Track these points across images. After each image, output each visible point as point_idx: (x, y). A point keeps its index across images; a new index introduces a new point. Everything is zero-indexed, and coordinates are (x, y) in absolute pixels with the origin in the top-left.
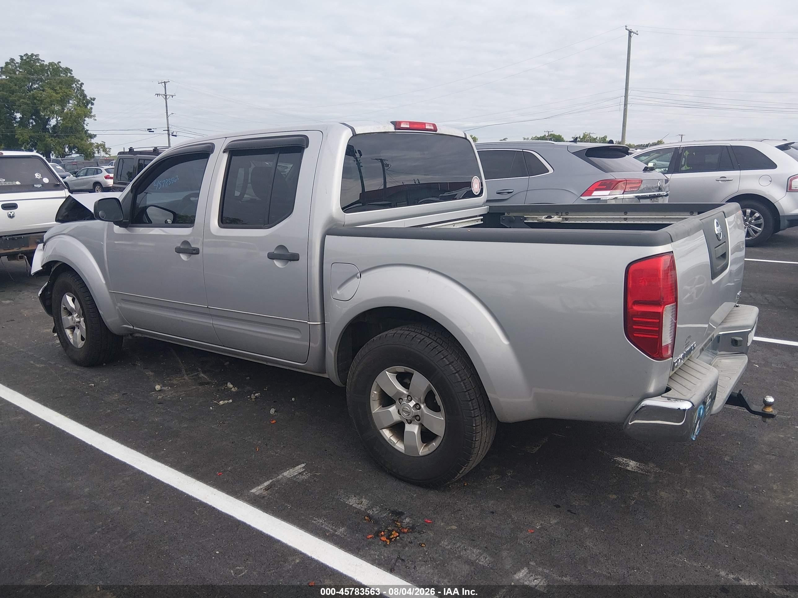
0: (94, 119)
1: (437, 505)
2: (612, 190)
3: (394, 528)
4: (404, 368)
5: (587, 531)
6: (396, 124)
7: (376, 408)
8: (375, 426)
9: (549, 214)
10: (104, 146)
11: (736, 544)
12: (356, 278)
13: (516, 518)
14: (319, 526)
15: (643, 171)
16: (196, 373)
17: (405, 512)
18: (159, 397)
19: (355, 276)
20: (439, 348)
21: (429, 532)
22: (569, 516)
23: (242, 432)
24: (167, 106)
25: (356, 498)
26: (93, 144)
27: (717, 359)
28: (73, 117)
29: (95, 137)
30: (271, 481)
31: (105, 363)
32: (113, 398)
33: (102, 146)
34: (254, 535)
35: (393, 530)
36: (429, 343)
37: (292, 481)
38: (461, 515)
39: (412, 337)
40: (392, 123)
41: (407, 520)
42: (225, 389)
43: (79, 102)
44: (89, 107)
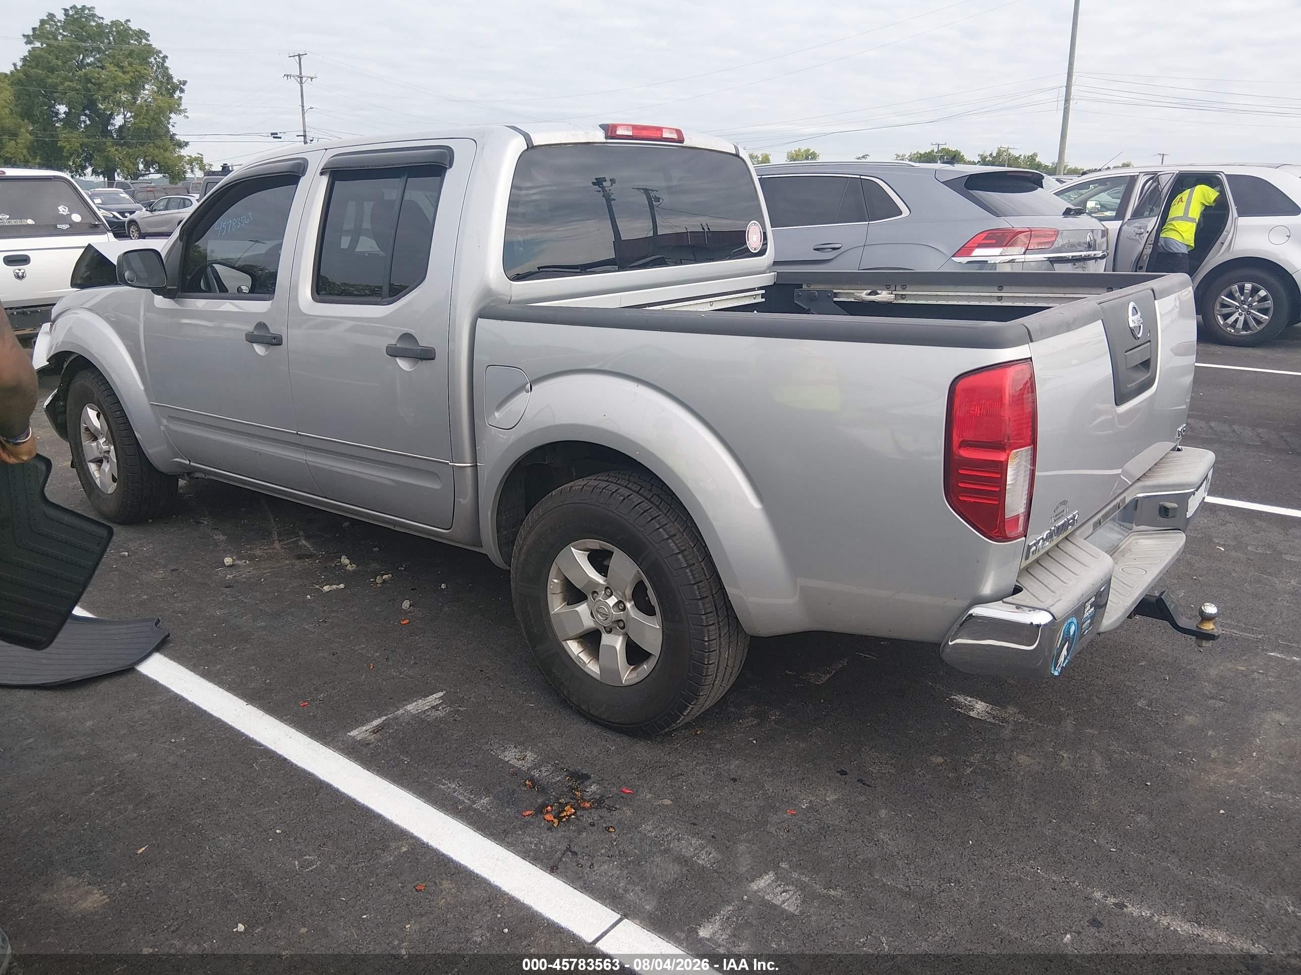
0: (185, 116)
1: (646, 766)
2: (1005, 246)
3: (570, 800)
4: (599, 543)
5: (884, 816)
6: (610, 130)
7: (557, 606)
8: (555, 636)
9: (874, 288)
10: (201, 161)
11: (1129, 848)
12: (525, 393)
13: (771, 790)
14: (449, 794)
15: (1063, 214)
16: (294, 539)
17: (592, 775)
18: (228, 576)
19: (522, 388)
20: (654, 512)
21: (625, 809)
22: (859, 789)
23: (352, 637)
24: (302, 96)
25: (517, 750)
26: (183, 157)
27: (1133, 538)
28: (151, 113)
29: (186, 146)
30: (384, 718)
31: (151, 519)
32: (156, 576)
33: (198, 161)
34: (343, 806)
35: (567, 804)
36: (636, 503)
37: (419, 719)
38: (683, 782)
39: (610, 492)
40: (603, 127)
41: (594, 788)
42: (336, 566)
43: (161, 88)
44: (176, 96)
